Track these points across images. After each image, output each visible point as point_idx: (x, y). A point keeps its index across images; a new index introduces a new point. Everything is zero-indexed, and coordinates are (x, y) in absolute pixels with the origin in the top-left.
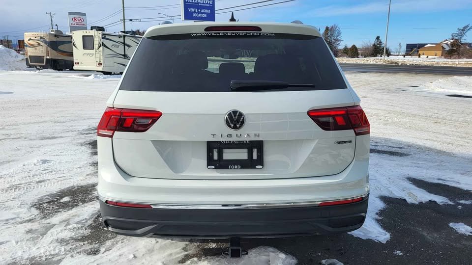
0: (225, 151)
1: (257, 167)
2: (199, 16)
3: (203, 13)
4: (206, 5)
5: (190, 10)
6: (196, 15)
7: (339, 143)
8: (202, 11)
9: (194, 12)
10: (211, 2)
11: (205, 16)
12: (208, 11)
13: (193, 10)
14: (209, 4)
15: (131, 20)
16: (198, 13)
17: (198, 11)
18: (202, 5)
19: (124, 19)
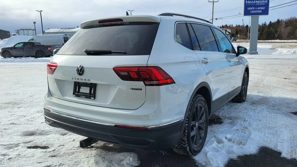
0: (82, 87)
1: (91, 98)
2: (256, 12)
3: (259, 10)
4: (262, 4)
5: (249, 9)
6: (253, 12)
7: (133, 89)
8: (258, 9)
9: (252, 10)
10: (266, 1)
11: (261, 11)
12: (263, 8)
13: (251, 9)
14: (265, 3)
15: (216, 19)
16: (255, 10)
17: (255, 9)
18: (259, 4)
19: (213, 19)
